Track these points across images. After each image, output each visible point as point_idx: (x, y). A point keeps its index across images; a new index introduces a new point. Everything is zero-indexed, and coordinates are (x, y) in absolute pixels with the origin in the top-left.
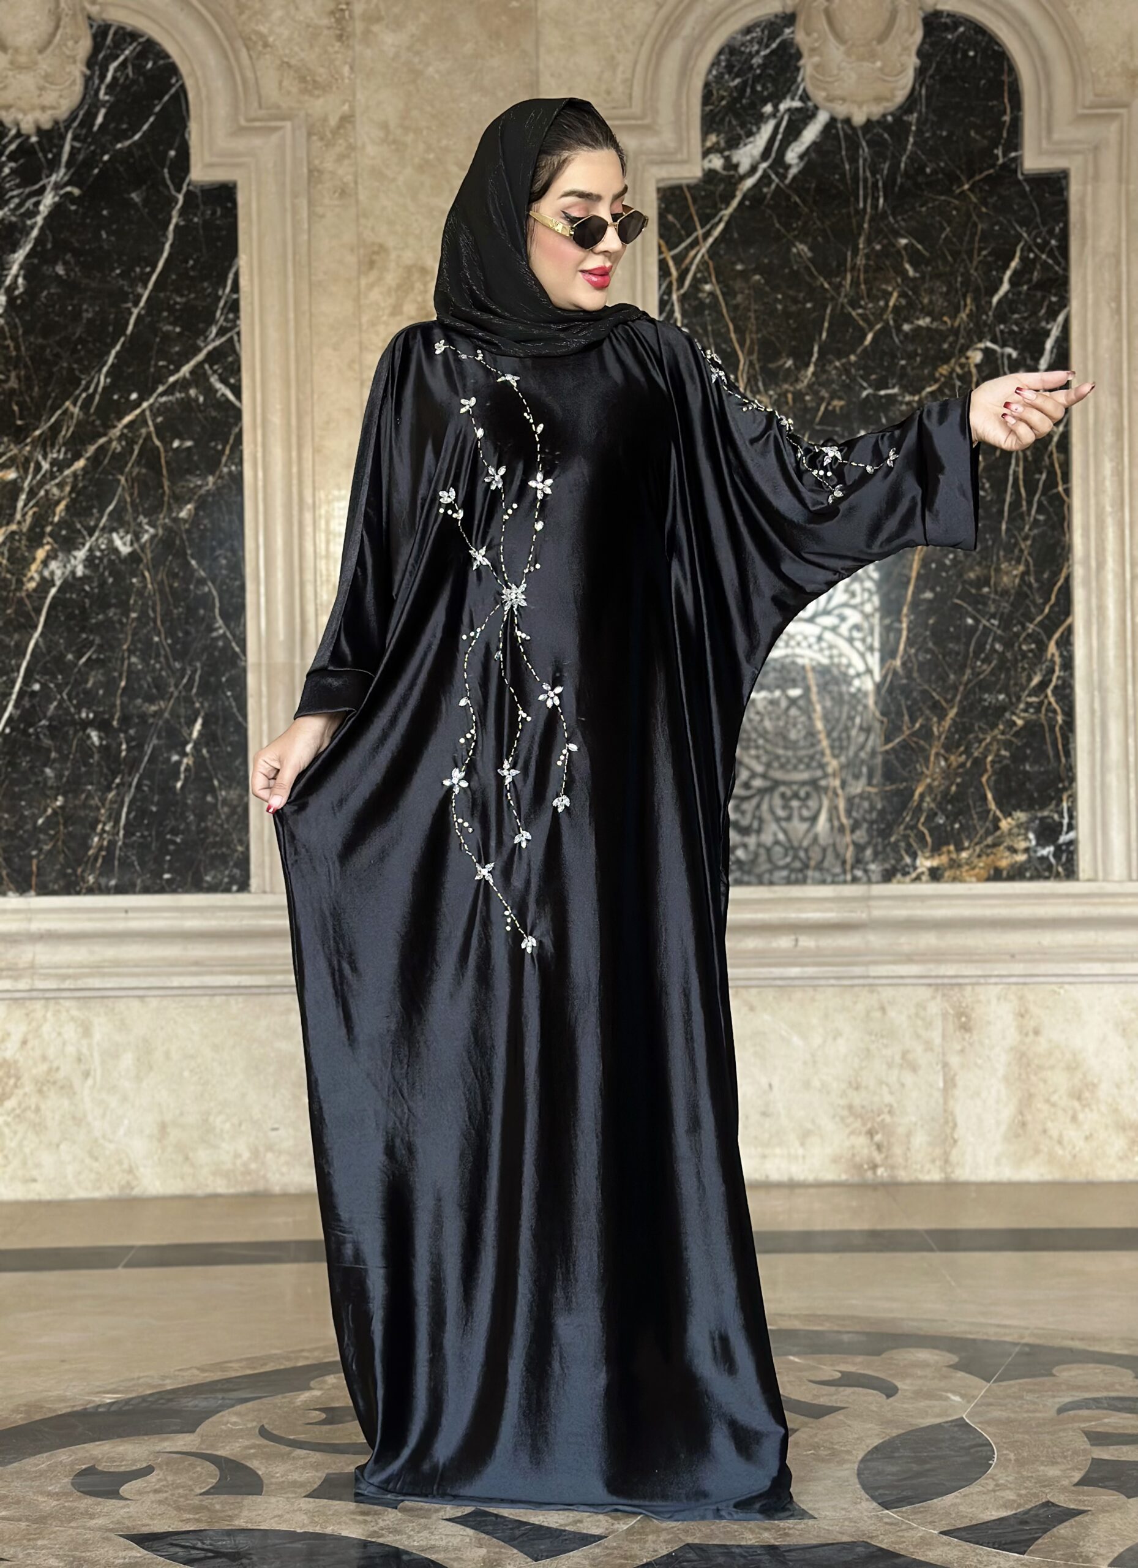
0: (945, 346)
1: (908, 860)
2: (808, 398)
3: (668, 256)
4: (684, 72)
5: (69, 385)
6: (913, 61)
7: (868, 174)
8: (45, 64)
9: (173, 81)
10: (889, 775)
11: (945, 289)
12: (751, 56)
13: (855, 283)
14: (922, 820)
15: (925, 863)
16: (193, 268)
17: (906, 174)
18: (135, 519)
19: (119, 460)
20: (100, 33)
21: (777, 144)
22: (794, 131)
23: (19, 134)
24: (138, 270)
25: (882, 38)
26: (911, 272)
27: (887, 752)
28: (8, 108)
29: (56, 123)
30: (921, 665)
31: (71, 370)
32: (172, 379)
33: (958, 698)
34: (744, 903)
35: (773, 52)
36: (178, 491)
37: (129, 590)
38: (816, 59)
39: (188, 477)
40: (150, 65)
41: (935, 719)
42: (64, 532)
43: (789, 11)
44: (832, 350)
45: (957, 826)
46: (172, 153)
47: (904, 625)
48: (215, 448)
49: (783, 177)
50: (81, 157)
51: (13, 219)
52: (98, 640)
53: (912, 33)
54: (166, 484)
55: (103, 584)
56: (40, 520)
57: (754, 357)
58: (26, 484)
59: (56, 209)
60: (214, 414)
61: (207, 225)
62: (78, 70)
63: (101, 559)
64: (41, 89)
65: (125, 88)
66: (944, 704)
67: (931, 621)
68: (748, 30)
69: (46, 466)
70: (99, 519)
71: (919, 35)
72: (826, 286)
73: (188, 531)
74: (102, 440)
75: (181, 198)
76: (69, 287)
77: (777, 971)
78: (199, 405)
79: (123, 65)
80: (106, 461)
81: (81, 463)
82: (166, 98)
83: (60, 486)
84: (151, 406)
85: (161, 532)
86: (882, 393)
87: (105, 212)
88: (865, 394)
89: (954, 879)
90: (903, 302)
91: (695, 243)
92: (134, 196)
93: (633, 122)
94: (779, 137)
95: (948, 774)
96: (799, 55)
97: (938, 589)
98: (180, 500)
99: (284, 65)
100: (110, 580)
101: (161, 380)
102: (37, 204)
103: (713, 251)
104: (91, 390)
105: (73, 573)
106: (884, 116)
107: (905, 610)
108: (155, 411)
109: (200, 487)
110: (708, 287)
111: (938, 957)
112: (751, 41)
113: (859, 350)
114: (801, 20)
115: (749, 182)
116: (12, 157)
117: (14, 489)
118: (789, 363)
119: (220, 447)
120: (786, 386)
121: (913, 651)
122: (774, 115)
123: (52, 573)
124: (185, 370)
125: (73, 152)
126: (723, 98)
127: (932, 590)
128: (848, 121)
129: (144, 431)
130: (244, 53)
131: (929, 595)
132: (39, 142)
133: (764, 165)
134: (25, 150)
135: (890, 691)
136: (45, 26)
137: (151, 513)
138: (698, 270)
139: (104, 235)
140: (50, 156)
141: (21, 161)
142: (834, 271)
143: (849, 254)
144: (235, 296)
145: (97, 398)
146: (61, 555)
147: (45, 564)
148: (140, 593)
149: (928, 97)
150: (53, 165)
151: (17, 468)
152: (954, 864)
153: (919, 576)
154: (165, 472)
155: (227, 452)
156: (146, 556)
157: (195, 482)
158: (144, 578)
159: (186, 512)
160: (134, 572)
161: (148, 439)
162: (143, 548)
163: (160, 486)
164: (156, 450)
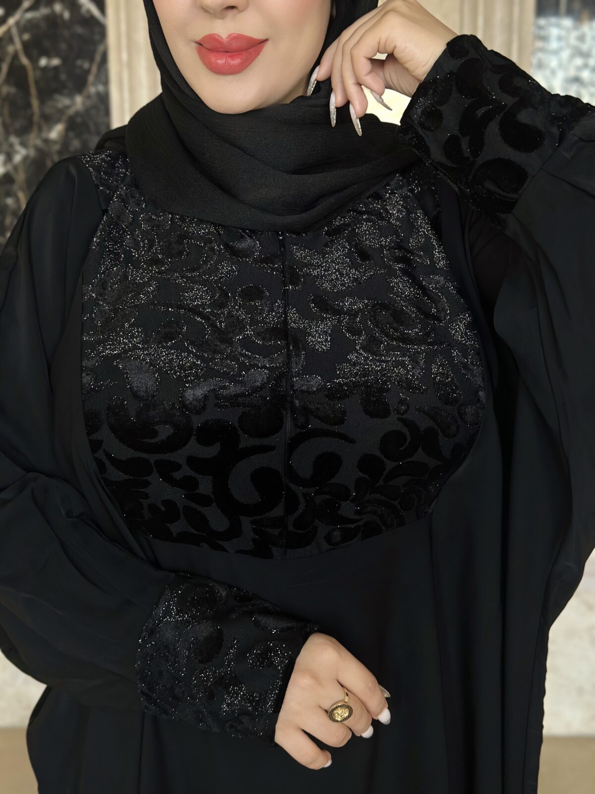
18: (7, 139)
36: (48, 110)
39: (57, 97)
48: (81, 67)
54: (35, 103)
60: (79, 30)
73: (60, 153)
78: (64, 21)
84: (17, 24)
85: (32, 153)
98: (49, 120)
108: (23, 28)
109: (68, 107)
119: (86, 65)
129: (11, 49)
137: (23, 132)
154: (33, 91)
155: (94, 69)
156: (21, 177)
157: (63, 101)
158: (17, 200)
159: (56, 132)
160: (8, 194)
161: (15, 57)
162: (16, 168)
163: (29, 105)
164: (23, 68)
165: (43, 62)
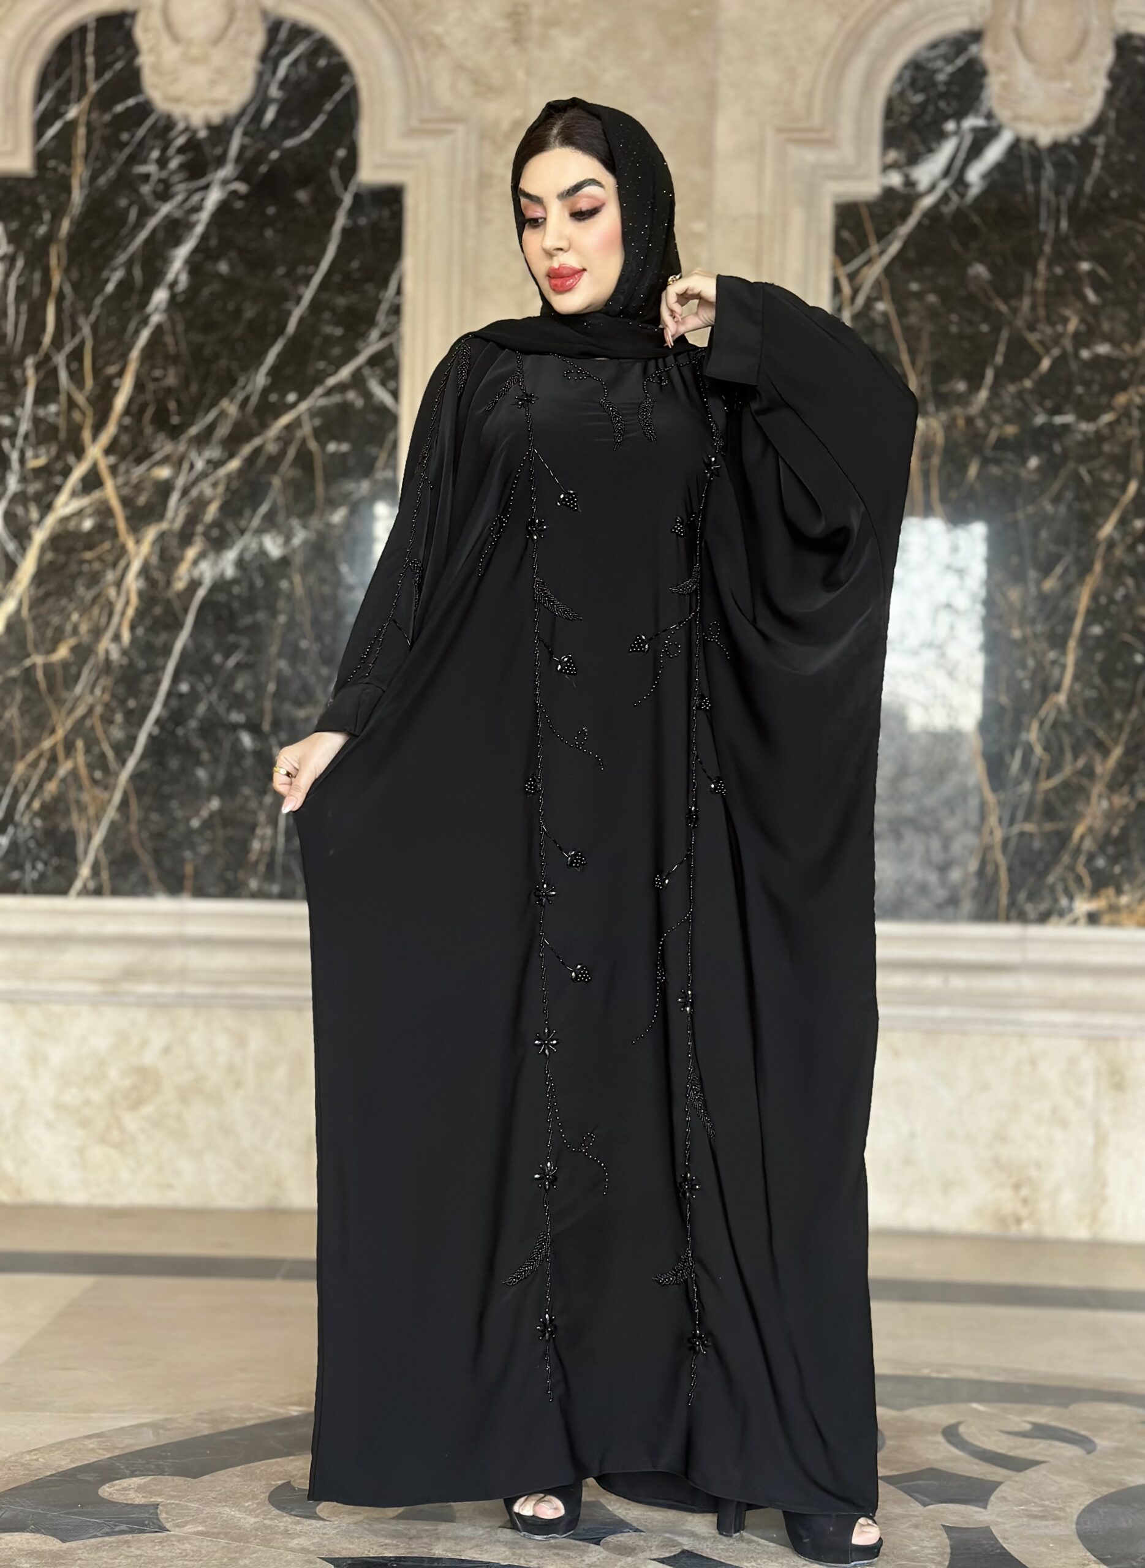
0: (1125, 374)
1: (1064, 902)
2: (980, 423)
3: (843, 273)
4: (867, 86)
5: (227, 384)
6: (1102, 83)
7: (1052, 197)
8: (219, 57)
9: (345, 79)
10: (1049, 812)
11: (1125, 315)
12: (935, 71)
13: (1034, 307)
14: (1082, 859)
15: (1082, 906)
16: (359, 269)
17: (1092, 199)
18: (288, 522)
19: (274, 462)
20: (274, 28)
21: (958, 163)
22: (976, 149)
23: (187, 129)
24: (301, 270)
25: (1073, 57)
26: (1091, 296)
27: (1047, 792)
28: (177, 100)
29: (226, 119)
30: (1086, 703)
31: (229, 370)
32: (331, 381)
33: (1124, 737)
34: (891, 939)
35: (960, 70)
36: (333, 494)
37: (277, 593)
38: (1002, 77)
39: (344, 482)
40: (322, 62)
41: (1098, 758)
42: (215, 533)
43: (976, 27)
44: (1008, 374)
45: (1117, 869)
46: (341, 153)
47: (1070, 659)
48: (370, 453)
49: (962, 196)
50: (249, 154)
51: (178, 214)
52: (245, 642)
53: (1102, 54)
54: (320, 488)
55: (252, 585)
56: (192, 520)
57: (926, 379)
58: (180, 482)
59: (223, 208)
60: (371, 418)
61: (374, 227)
62: (250, 65)
63: (252, 561)
64: (213, 83)
65: (298, 84)
66: (1108, 742)
67: (1099, 656)
68: (934, 46)
69: (200, 465)
70: (250, 522)
71: (1108, 57)
72: (1003, 308)
73: (341, 537)
74: (257, 442)
75: (347, 200)
76: (232, 285)
77: (925, 1012)
78: (356, 409)
79: (294, 64)
80: (261, 461)
81: (234, 464)
82: (338, 96)
83: (215, 485)
84: (309, 410)
85: (312, 536)
86: (1059, 420)
87: (271, 210)
88: (1040, 419)
89: (1114, 924)
90: (1083, 328)
91: (869, 261)
92: (302, 196)
93: (811, 135)
94: (962, 155)
95: (1110, 816)
96: (984, 73)
97: (1108, 624)
98: (332, 504)
99: (459, 68)
100: (259, 583)
101: (319, 380)
102: (203, 200)
103: (888, 270)
104: (249, 388)
105: (222, 575)
106: (1070, 139)
107: (1072, 644)
108: (313, 413)
109: (354, 492)
110: (881, 306)
111: (1093, 1005)
112: (936, 59)
113: (1035, 375)
114: (988, 38)
115: (928, 202)
116: (181, 150)
117: (164, 489)
118: (961, 386)
119: (376, 452)
120: (958, 410)
121: (1078, 687)
122: (957, 133)
123: (202, 575)
124: (345, 373)
125: (243, 148)
126: (902, 113)
127: (1101, 624)
128: (1032, 142)
129: (299, 433)
130: (419, 56)
131: (1097, 630)
132: (209, 138)
133: (944, 184)
134: (193, 145)
135: (1054, 725)
136: (218, 19)
137: (305, 515)
138: (873, 287)
139: (269, 233)
140: (218, 151)
141: (190, 155)
142: (1011, 295)
143: (1028, 278)
144: (396, 301)
145: (254, 400)
146: (211, 556)
147: (195, 563)
148: (290, 597)
149: (1118, 119)
150: (221, 161)
151: (174, 465)
152: (1113, 909)
153: (1089, 612)
155: (384, 456)
156: (298, 560)
157: (350, 486)
158: (291, 583)
159: (338, 516)
160: (284, 576)
161: (304, 441)
162: (294, 551)
163: (312, 488)
164: (310, 453)
165: (332, 447)
